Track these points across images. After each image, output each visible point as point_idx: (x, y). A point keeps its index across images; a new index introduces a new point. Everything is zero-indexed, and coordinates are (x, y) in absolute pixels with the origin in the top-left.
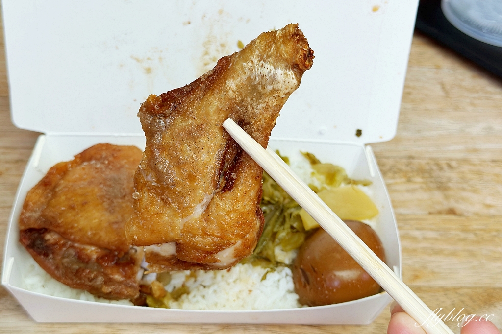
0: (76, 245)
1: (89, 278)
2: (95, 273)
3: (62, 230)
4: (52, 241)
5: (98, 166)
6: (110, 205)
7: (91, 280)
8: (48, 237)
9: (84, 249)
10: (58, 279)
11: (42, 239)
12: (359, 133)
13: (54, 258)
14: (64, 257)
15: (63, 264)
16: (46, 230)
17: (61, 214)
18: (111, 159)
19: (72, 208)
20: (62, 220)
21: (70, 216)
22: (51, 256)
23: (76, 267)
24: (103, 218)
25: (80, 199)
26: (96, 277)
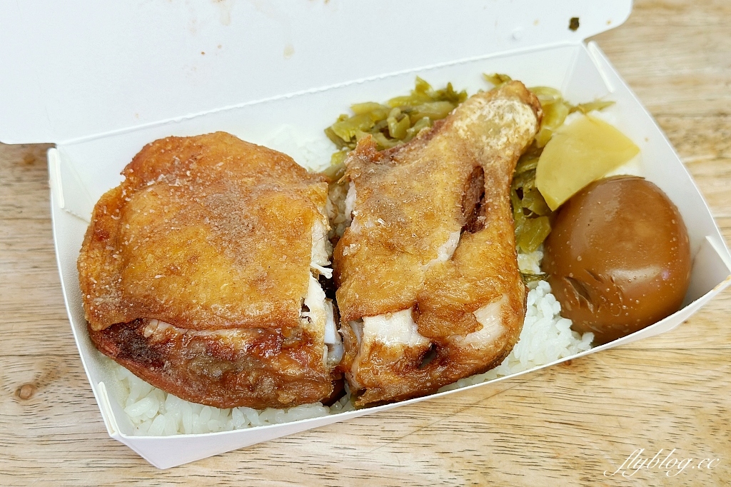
0: (204, 334)
1: (248, 387)
2: (254, 374)
3: (172, 315)
4: (158, 338)
5: (178, 183)
6: (235, 251)
7: (252, 388)
8: (148, 331)
9: (219, 338)
10: (195, 399)
11: (141, 337)
12: (574, 24)
13: (173, 366)
14: (189, 361)
15: (193, 373)
16: (141, 322)
17: (158, 286)
18: (194, 166)
19: (172, 272)
20: (165, 298)
21: (175, 287)
22: (167, 363)
23: (217, 372)
24: (236, 279)
25: (181, 254)
26: (258, 381)
